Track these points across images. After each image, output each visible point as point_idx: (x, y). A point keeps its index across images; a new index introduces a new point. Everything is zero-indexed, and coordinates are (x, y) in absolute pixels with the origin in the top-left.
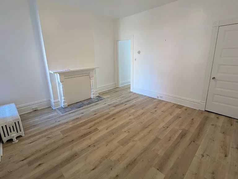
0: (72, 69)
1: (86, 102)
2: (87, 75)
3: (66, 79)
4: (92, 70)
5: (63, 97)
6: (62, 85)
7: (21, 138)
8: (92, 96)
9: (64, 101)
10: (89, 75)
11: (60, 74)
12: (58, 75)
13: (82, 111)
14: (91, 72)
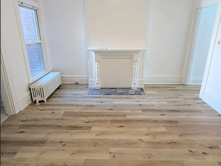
0: (110, 48)
1: (119, 91)
2: (130, 58)
3: (102, 58)
4: (137, 52)
5: (97, 78)
6: (97, 64)
7: (42, 103)
8: (132, 86)
9: (97, 82)
10: (133, 58)
11: (96, 52)
12: (94, 53)
13: (104, 100)
14: (135, 55)
